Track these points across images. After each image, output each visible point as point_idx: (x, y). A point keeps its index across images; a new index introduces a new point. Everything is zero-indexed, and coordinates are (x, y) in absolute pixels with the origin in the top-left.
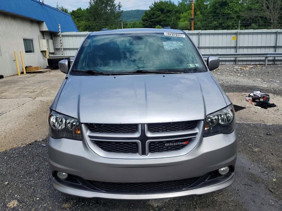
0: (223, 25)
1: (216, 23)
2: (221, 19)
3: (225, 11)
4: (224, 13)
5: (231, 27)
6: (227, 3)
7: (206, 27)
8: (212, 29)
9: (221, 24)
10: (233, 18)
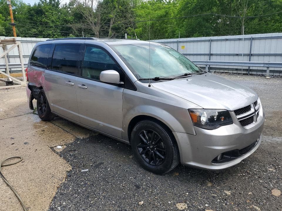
0: (44, 33)
1: (35, 30)
2: (40, 27)
3: (43, 20)
4: (41, 22)
5: (51, 36)
6: (44, 12)
7: (25, 34)
8: (33, 37)
9: (41, 32)
10: (51, 27)
